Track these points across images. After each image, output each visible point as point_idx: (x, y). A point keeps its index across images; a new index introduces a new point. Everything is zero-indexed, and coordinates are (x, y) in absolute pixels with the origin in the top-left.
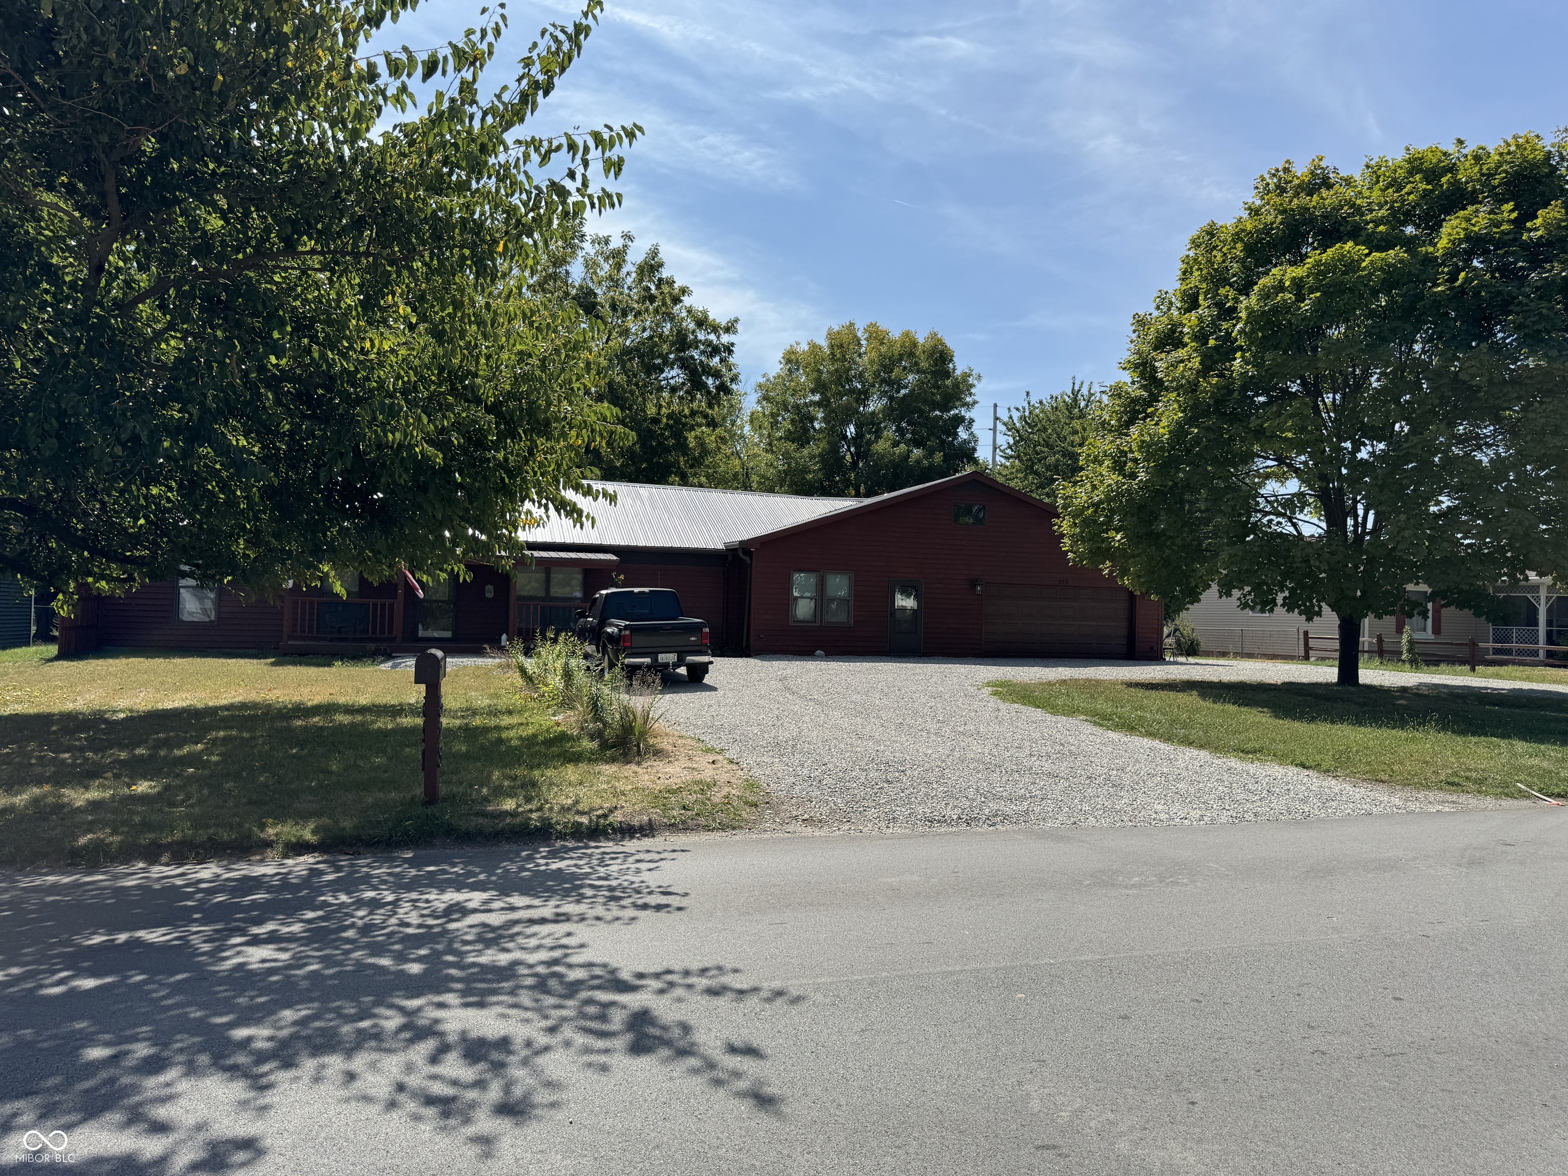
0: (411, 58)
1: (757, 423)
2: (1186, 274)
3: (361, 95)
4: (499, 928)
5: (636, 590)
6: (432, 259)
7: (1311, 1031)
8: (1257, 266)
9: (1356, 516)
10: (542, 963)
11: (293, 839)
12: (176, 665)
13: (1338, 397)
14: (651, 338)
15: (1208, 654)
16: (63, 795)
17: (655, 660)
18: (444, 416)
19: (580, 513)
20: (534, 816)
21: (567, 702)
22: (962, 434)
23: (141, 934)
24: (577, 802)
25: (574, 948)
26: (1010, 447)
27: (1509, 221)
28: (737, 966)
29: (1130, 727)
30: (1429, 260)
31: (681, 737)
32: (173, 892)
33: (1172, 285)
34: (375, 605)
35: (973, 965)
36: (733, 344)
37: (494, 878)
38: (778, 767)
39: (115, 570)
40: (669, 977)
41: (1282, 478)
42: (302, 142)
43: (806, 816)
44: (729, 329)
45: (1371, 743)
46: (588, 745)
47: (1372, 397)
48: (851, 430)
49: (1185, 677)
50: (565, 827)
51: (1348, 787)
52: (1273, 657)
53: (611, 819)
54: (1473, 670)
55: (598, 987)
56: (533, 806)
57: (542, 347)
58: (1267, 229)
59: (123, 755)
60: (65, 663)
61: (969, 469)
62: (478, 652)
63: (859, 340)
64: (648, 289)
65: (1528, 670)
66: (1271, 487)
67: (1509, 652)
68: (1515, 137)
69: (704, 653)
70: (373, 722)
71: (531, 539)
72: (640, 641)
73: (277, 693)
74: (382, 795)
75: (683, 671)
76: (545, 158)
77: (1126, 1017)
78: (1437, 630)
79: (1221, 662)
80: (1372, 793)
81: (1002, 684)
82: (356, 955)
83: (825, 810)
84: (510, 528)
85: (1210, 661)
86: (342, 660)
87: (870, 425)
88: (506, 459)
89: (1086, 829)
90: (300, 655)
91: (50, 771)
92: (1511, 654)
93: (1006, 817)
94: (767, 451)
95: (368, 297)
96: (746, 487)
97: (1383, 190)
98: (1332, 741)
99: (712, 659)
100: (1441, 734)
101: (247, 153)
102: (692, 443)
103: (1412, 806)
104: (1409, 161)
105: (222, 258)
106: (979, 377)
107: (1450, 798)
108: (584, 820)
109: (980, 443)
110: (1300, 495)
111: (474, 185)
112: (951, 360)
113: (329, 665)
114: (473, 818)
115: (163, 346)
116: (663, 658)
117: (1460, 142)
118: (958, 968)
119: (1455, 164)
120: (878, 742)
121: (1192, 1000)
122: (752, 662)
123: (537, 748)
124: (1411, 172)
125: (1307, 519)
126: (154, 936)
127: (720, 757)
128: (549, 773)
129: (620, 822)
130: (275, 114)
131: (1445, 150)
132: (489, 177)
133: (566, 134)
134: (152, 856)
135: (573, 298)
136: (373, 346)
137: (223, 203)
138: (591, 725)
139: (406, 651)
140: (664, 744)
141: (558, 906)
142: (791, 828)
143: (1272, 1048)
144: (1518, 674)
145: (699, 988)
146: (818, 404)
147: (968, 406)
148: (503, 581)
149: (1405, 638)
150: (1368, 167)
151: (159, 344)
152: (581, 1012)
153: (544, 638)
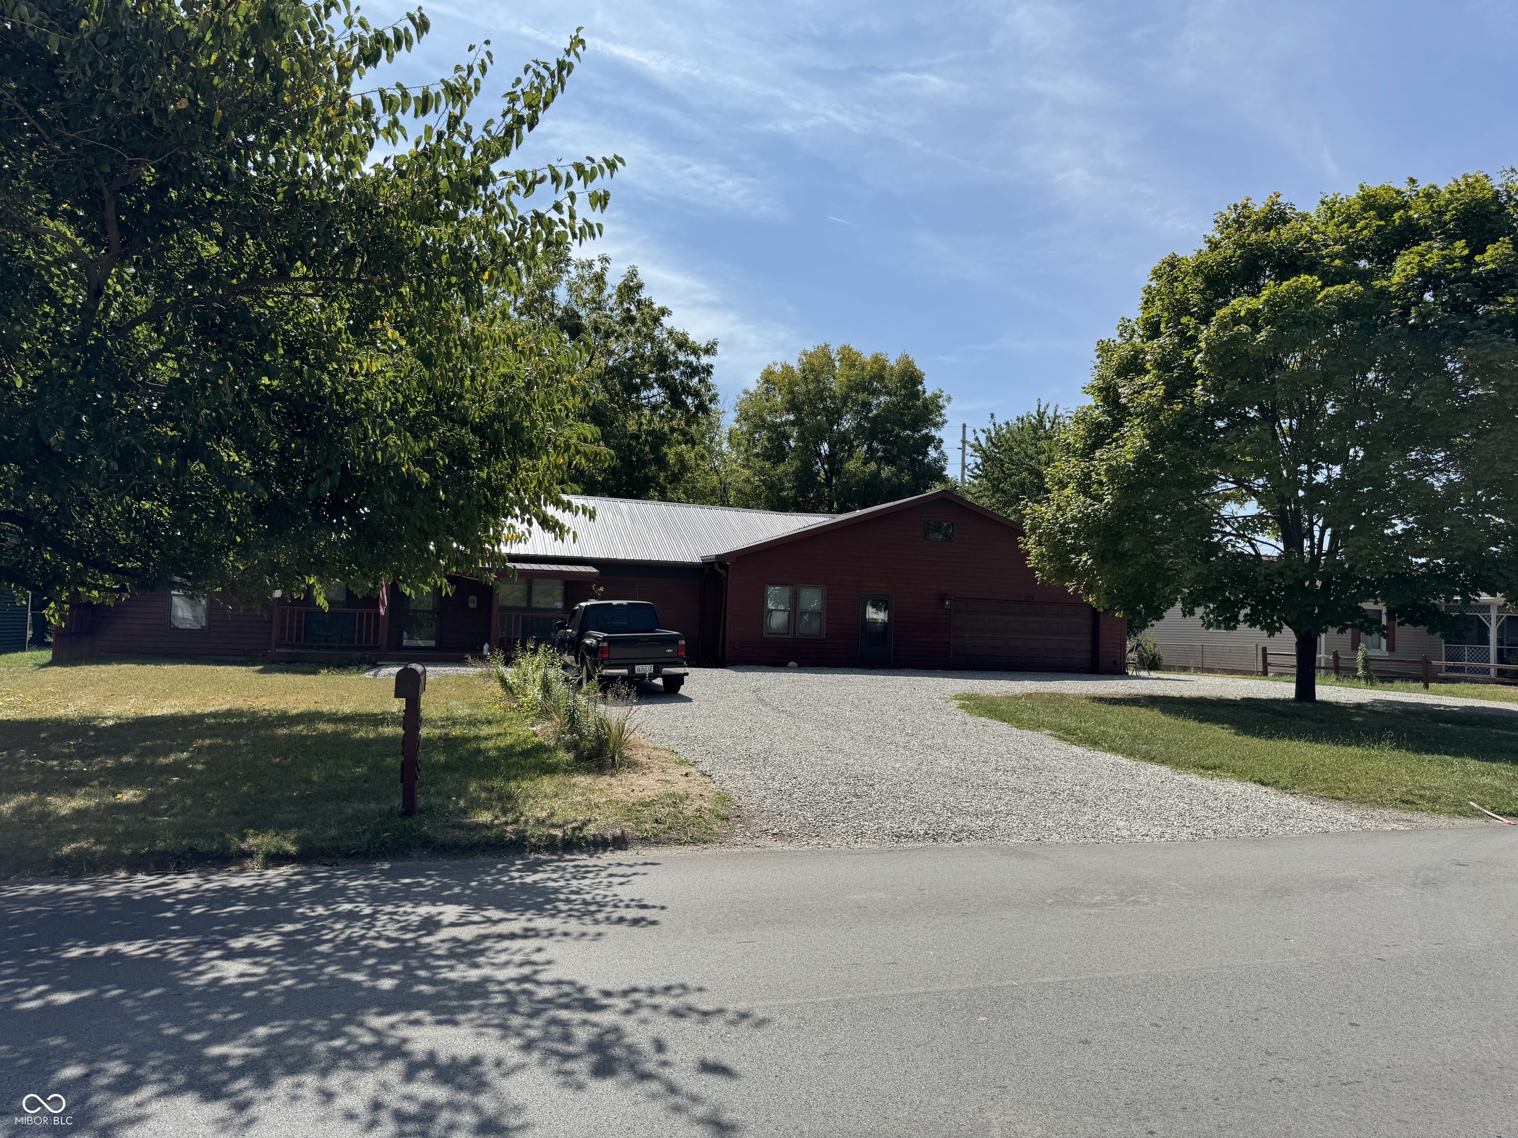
0: (405, 95)
1: (735, 441)
2: (1148, 303)
3: (354, 129)
4: (471, 943)
5: (615, 602)
6: (419, 285)
7: (1269, 1058)
8: (1216, 297)
9: (1312, 538)
10: (512, 980)
11: (273, 850)
12: (166, 672)
13: (1294, 422)
14: (632, 358)
15: (1169, 669)
16: (50, 803)
17: (632, 671)
18: (430, 437)
19: (561, 527)
20: (509, 828)
21: (545, 714)
22: (932, 453)
23: (121, 947)
24: (552, 815)
25: (542, 964)
26: (977, 467)
27: (1461, 258)
28: (703, 985)
29: (1093, 742)
30: (1383, 292)
31: (655, 749)
32: (154, 904)
33: (1135, 313)
34: (361, 615)
35: (936, 987)
36: (712, 366)
37: (468, 892)
38: (750, 780)
39: (108, 580)
40: (636, 996)
41: (1241, 501)
42: (297, 173)
43: (776, 830)
44: (710, 350)
45: (1327, 761)
46: (564, 756)
47: (1328, 424)
48: (825, 448)
49: (1147, 692)
50: (540, 840)
51: (1305, 804)
52: (1232, 672)
53: (585, 832)
54: (1427, 687)
55: (566, 1006)
56: (510, 817)
57: (527, 369)
58: (1227, 261)
59: (110, 763)
60: (59, 669)
61: (938, 487)
62: (460, 661)
63: (833, 361)
64: (629, 310)
65: (1480, 688)
66: (1230, 509)
67: (1461, 669)
68: (1465, 177)
69: (681, 665)
70: (356, 731)
71: (514, 551)
72: (617, 652)
73: (264, 700)
74: (361, 806)
75: (659, 681)
76: (530, 188)
77: (1086, 1042)
78: (1391, 648)
79: (1182, 676)
80: (1329, 811)
81: (969, 698)
82: (331, 969)
83: (795, 824)
84: (493, 541)
85: (1172, 676)
86: (328, 668)
87: (842, 442)
88: (489, 478)
89: (1050, 845)
90: (287, 663)
91: (36, 779)
92: (1463, 672)
93: (972, 833)
94: (744, 467)
95: (358, 322)
96: (724, 503)
97: (1338, 225)
98: (1290, 758)
99: (688, 670)
100: (1396, 752)
101: (243, 184)
102: (672, 459)
103: (1369, 824)
104: (1363, 198)
105: (217, 283)
106: (949, 399)
107: (1405, 816)
108: (559, 833)
109: (949, 461)
110: (1260, 516)
111: (461, 215)
112: (921, 383)
113: (315, 673)
114: (449, 830)
115: (159, 366)
116: (639, 669)
117: (1413, 181)
118: (922, 990)
119: (1407, 202)
120: (848, 756)
121: (1152, 1025)
122: (727, 672)
123: (514, 759)
124: (1364, 209)
125: (1264, 539)
126: (132, 949)
127: (693, 770)
128: (525, 784)
129: (594, 836)
130: (272, 146)
131: (1397, 188)
132: (476, 208)
133: (550, 166)
134: (135, 865)
135: (558, 320)
136: (361, 367)
137: (219, 230)
138: (568, 736)
139: (390, 660)
140: (639, 756)
141: (530, 920)
142: (760, 842)
143: (1230, 1076)
144: (1470, 691)
145: (666, 1008)
146: (793, 424)
147: (936, 425)
148: (486, 593)
149: (1360, 656)
150: (1323, 203)
151: (155, 364)
152: (547, 1033)
153: (524, 649)
